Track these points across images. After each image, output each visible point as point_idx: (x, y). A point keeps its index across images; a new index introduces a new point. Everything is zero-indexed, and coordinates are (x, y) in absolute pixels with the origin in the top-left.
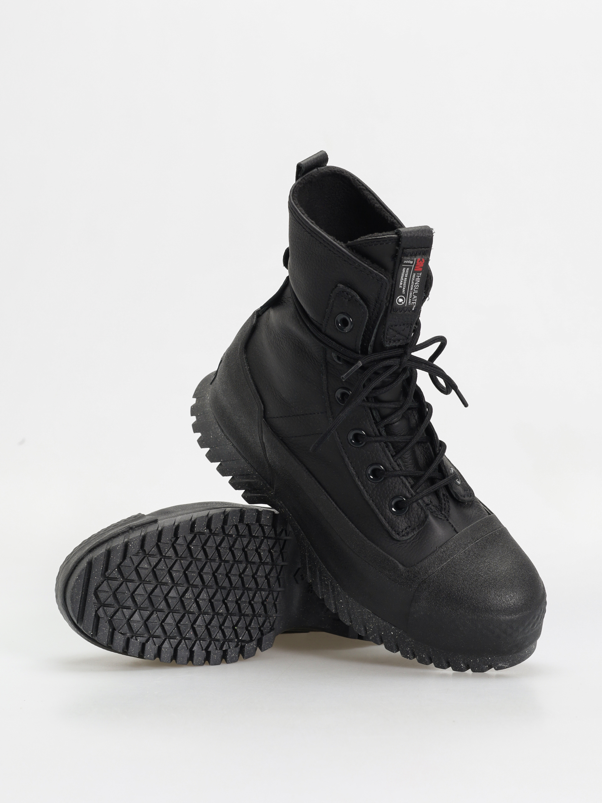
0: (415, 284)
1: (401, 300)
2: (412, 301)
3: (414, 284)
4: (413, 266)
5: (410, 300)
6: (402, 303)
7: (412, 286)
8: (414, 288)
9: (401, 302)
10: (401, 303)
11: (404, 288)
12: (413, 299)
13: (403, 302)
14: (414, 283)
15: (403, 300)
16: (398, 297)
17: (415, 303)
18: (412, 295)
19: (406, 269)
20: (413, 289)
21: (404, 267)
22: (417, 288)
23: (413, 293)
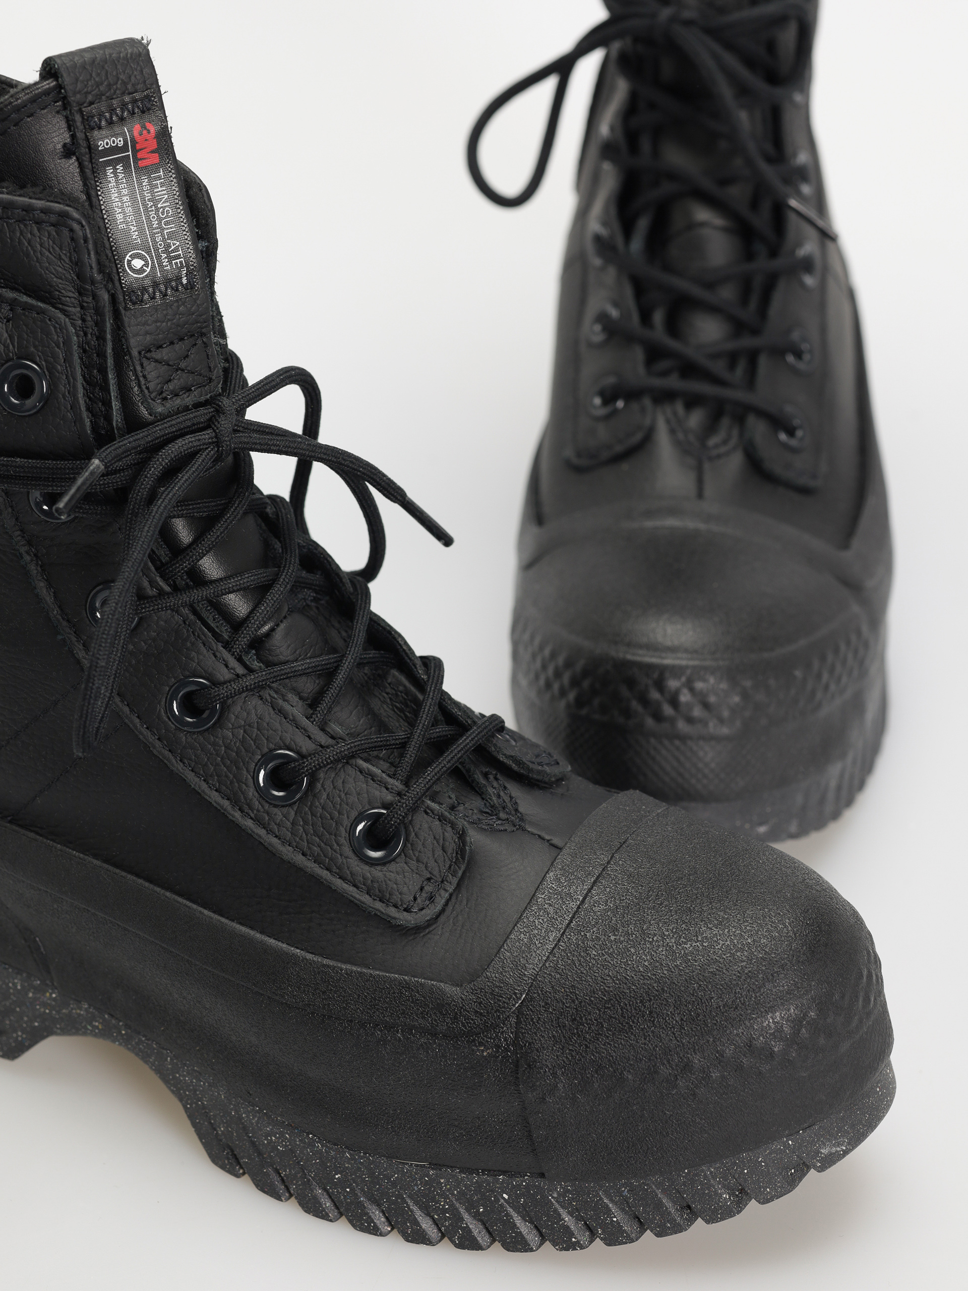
0: (159, 206)
1: (138, 263)
2: (170, 259)
3: (157, 210)
4: (130, 153)
5: (164, 256)
6: (145, 271)
7: (152, 214)
8: (160, 220)
9: (142, 267)
10: (141, 271)
11: (133, 229)
12: (173, 251)
13: (146, 265)
14: (155, 205)
15: (143, 263)
16: (128, 257)
17: (181, 262)
18: (164, 240)
19: (115, 169)
20: (160, 223)
21: (109, 163)
22: (167, 217)
23: (163, 235)
